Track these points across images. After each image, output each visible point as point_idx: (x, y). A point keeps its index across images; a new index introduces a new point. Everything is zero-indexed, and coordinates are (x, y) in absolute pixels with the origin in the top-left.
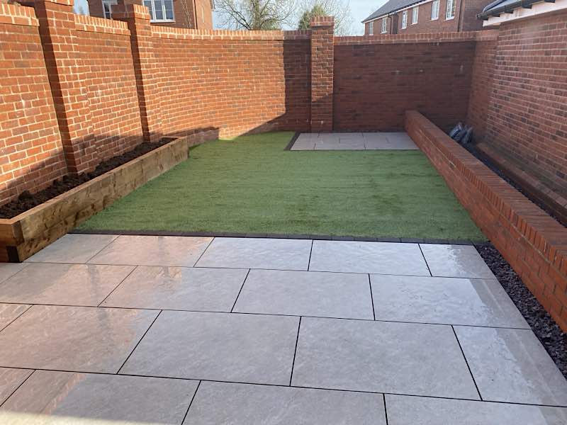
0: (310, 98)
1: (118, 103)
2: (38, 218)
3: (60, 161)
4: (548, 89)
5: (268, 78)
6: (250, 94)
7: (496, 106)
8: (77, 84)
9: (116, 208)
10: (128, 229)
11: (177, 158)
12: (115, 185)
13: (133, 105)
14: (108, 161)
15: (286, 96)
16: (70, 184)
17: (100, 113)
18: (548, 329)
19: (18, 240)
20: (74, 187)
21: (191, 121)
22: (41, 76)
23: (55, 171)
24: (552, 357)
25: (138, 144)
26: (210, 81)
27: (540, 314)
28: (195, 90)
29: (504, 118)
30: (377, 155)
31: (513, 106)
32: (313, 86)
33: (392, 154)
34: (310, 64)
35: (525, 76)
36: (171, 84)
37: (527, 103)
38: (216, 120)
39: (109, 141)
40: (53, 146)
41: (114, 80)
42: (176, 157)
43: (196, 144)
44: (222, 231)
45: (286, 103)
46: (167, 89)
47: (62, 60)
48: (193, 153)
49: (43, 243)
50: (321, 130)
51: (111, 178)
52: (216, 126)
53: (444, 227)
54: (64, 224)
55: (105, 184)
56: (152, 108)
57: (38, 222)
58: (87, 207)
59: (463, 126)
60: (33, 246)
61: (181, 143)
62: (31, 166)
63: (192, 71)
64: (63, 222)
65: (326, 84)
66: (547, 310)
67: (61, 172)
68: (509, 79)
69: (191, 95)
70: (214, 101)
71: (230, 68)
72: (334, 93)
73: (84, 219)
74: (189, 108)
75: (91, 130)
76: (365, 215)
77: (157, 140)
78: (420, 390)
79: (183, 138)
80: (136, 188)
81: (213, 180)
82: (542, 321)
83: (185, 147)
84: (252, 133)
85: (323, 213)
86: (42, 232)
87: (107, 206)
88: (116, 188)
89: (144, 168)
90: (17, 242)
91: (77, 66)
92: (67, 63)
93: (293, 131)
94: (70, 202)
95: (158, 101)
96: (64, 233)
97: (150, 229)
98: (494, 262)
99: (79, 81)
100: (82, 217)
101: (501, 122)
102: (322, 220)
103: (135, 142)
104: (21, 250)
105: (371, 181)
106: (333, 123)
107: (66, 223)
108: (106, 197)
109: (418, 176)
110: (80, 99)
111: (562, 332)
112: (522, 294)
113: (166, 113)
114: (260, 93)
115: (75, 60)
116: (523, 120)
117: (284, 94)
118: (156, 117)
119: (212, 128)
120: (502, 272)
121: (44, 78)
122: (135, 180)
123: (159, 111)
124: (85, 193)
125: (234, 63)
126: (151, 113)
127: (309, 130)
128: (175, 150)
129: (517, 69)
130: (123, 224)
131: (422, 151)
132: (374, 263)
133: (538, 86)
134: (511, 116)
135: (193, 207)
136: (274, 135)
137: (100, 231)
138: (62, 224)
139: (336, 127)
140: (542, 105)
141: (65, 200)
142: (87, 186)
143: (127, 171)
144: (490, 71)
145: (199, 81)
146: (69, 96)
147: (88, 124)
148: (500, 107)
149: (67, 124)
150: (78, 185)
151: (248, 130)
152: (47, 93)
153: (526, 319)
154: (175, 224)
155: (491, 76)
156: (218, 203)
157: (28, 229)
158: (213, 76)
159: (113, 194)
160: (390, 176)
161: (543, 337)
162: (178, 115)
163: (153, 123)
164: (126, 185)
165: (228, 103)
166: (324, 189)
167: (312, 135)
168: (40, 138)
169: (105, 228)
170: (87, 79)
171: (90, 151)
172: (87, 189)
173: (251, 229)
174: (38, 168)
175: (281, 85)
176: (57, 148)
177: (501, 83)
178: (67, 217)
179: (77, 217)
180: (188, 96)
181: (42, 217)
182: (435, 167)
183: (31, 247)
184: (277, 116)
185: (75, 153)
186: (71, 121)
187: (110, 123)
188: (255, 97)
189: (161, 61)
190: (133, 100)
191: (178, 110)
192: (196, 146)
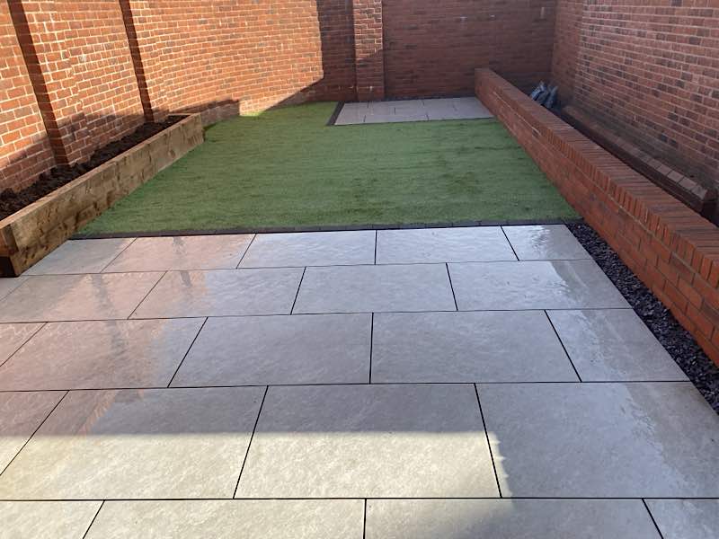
0: (354, 56)
1: (108, 71)
2: (31, 221)
3: (45, 150)
4: (649, 32)
5: (298, 31)
6: (276, 54)
7: (585, 57)
8: (55, 46)
9: (124, 206)
10: (145, 230)
11: (191, 141)
12: (119, 178)
13: (127, 74)
14: (104, 148)
15: (323, 54)
16: (61, 178)
17: (86, 85)
18: (650, 307)
19: (10, 248)
20: (69, 181)
21: (202, 92)
22: (9, 36)
23: (40, 162)
24: (655, 334)
25: (138, 125)
26: (223, 38)
27: (642, 291)
28: (205, 51)
29: (595, 73)
30: (442, 126)
31: (607, 57)
32: (356, 40)
33: (461, 125)
34: (352, 12)
35: (620, 17)
36: (173, 44)
37: (624, 52)
38: (235, 90)
39: (103, 122)
40: (34, 129)
41: (101, 40)
42: (189, 140)
43: (213, 123)
44: (264, 226)
45: (323, 64)
46: (169, 51)
47: (33, 13)
48: (209, 133)
49: (40, 252)
50: (370, 98)
51: (114, 169)
52: (235, 99)
53: (529, 206)
54: (63, 228)
55: (106, 176)
56: (152, 77)
57: (31, 225)
58: (89, 206)
59: (546, 86)
60: (30, 256)
61: (194, 121)
62: (10, 157)
63: (198, 26)
64: (61, 225)
65: (374, 37)
66: (649, 287)
67: (47, 164)
68: (601, 23)
69: (200, 58)
70: (231, 64)
71: (248, 19)
72: (384, 50)
73: (86, 221)
74: (199, 76)
75: (80, 108)
76: (436, 198)
77: (163, 119)
78: (514, 377)
79: (195, 115)
80: (145, 181)
81: (241, 166)
82: (644, 298)
83: (200, 127)
84: (282, 105)
85: (385, 199)
86: (38, 239)
87: (112, 204)
88: (121, 182)
89: (151, 154)
90: (10, 251)
91: (53, 22)
92: (40, 19)
93: (335, 101)
94: (67, 200)
95: (159, 67)
96: (63, 239)
97: (173, 228)
98: (589, 241)
99: (58, 42)
100: (83, 219)
101: (591, 78)
102: (384, 206)
103: (134, 123)
104: (16, 261)
105: (439, 157)
106: (385, 88)
107: (66, 227)
108: (110, 193)
109: (495, 149)
110: (62, 66)
111: (665, 308)
112: (621, 273)
113: (170, 83)
114: (289, 52)
115: (50, 13)
116: (619, 74)
117: (320, 52)
118: (158, 89)
119: (230, 101)
120: (598, 251)
121: (13, 39)
122: (143, 170)
123: (161, 81)
124: (84, 188)
125: (254, 13)
126: (152, 84)
127: (354, 99)
128: (187, 130)
129: (610, 9)
130: (138, 224)
131: (497, 119)
132: (451, 250)
133: (636, 30)
134: (606, 70)
135: (223, 200)
136: (311, 107)
137: (110, 234)
138: (60, 228)
139: (389, 93)
140: (642, 54)
141: (60, 198)
142: (85, 180)
143: (132, 158)
144: (577, 13)
145: (209, 39)
146: (47, 63)
147: (75, 99)
148: (591, 59)
149: (49, 101)
150: (73, 179)
151: (277, 101)
152: (18, 58)
153: (626, 298)
154: (204, 221)
155: (579, 20)
156: (253, 194)
157: (21, 235)
158: (228, 32)
159: (118, 189)
160: (462, 151)
161: (645, 314)
162: (184, 85)
163: (155, 96)
164: (132, 177)
165: (250, 67)
166: (382, 171)
167: (360, 104)
168: (17, 119)
169: (115, 231)
170: (66, 40)
171: (81, 135)
172: (86, 183)
173: (300, 222)
174: (19, 159)
175: (315, 42)
176: (39, 132)
177: (592, 28)
178: (66, 219)
179: (78, 219)
180: (196, 59)
181: (36, 219)
182: (515, 137)
183: (27, 257)
184: (313, 82)
185: (63, 137)
186: (53, 95)
187: (102, 97)
188: (282, 58)
189: (158, 13)
190: (128, 67)
191: (185, 79)
192: (212, 126)
